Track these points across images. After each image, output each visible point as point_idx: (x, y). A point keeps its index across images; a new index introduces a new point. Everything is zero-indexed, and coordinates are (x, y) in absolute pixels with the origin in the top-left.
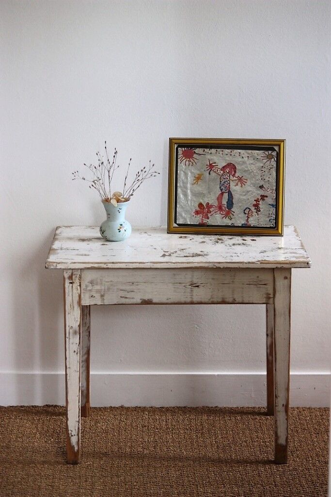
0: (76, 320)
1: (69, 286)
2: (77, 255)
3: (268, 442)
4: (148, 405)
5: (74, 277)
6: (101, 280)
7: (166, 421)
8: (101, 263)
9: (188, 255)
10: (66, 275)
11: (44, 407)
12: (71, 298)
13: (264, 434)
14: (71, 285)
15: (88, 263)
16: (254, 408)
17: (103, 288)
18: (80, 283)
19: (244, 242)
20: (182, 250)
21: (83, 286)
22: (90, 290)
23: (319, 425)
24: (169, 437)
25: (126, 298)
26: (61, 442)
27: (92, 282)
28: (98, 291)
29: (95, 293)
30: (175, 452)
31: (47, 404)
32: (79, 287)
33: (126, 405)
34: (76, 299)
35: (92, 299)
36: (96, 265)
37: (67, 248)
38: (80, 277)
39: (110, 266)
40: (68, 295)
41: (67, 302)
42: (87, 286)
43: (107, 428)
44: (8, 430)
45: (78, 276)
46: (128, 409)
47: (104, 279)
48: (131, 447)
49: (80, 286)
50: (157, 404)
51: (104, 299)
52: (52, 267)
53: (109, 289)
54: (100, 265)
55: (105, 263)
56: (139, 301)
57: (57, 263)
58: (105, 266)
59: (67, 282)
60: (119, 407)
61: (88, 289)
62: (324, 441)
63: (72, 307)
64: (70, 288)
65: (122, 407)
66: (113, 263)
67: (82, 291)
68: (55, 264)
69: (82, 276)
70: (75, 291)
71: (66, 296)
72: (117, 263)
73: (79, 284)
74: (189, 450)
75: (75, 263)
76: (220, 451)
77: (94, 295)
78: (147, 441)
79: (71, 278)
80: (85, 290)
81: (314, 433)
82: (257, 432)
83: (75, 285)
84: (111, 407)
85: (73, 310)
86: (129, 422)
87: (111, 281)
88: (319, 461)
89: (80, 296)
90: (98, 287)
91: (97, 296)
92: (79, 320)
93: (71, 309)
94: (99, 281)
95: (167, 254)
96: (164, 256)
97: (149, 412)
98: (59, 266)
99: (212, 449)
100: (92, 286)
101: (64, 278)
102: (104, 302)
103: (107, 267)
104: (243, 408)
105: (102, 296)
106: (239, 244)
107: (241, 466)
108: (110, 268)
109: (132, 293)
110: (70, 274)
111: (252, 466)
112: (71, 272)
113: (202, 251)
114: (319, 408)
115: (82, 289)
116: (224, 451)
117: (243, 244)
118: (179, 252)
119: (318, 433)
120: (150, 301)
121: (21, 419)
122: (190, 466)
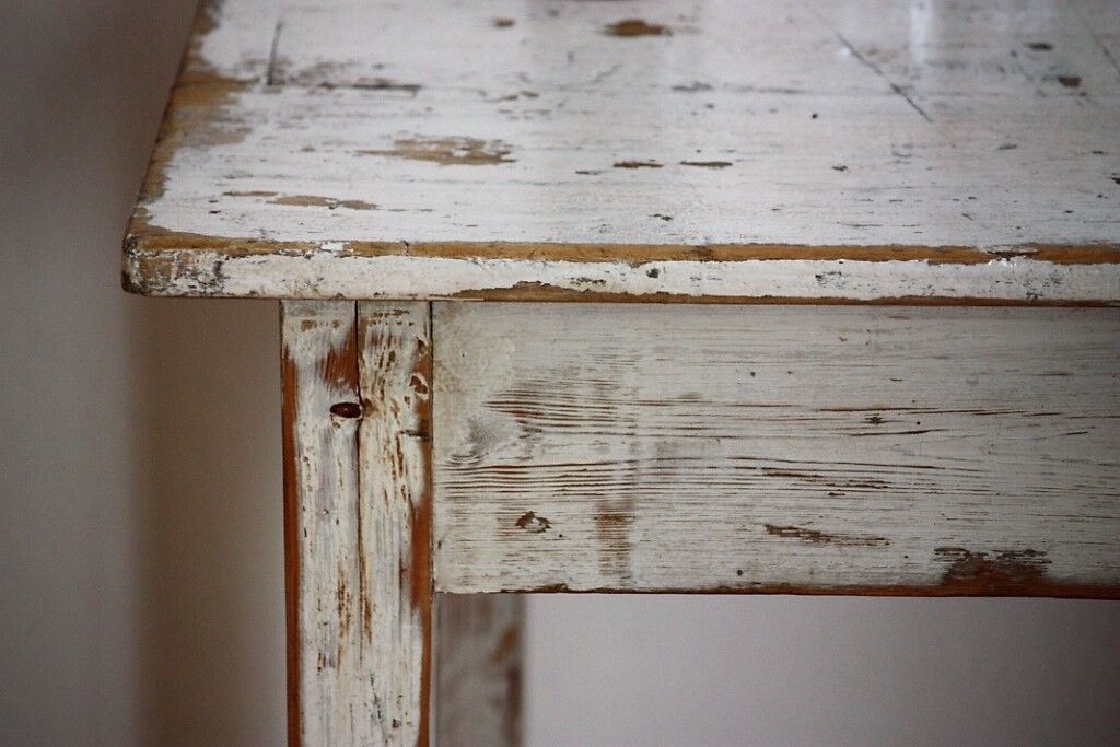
0: (390, 713)
1: (327, 439)
2: (407, 149)
5: (369, 361)
6: (600, 385)
8: (604, 253)
10: (306, 348)
12: (342, 533)
14: (348, 426)
15: (494, 250)
17: (618, 450)
18: (424, 411)
21: (451, 438)
22: (509, 473)
25: (816, 536)
27: (523, 405)
28: (572, 479)
29: (548, 491)
32: (411, 447)
34: (389, 541)
35: (524, 541)
36: (561, 274)
37: (323, 67)
38: (425, 364)
39: (679, 277)
40: (325, 512)
41: (310, 564)
42: (479, 436)
45: (406, 353)
47: (629, 379)
49: (424, 433)
51: (623, 548)
52: (183, 285)
53: (666, 463)
54: (593, 270)
55: (638, 255)
56: (929, 567)
57: (219, 245)
58: (635, 280)
59: (314, 399)
61: (492, 459)
63: (354, 609)
64: (341, 447)
66: (705, 253)
67: (441, 478)
68: (205, 261)
69: (443, 351)
70: (378, 476)
71: (307, 519)
72: (738, 253)
73: (412, 422)
75: (377, 249)
77: (540, 512)
79: (343, 365)
80: (470, 466)
83: (377, 431)
85: (366, 629)
87: (690, 399)
89: (421, 521)
90: (577, 448)
91: (573, 518)
92: (415, 716)
93: (344, 627)
94: (584, 393)
98: (243, 278)
100: (529, 432)
101: (289, 373)
102: (624, 574)
103: (654, 286)
105: (611, 519)
108: (683, 299)
109: (872, 501)
110: (339, 335)
112: (347, 321)
115: (440, 460)
120: (1020, 568)
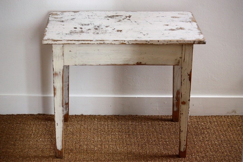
2: (178, 17)
3: (168, 141)
4: (97, 114)
7: (108, 126)
9: (116, 17)
11: (37, 115)
13: (165, 135)
16: (158, 116)
19: (81, 27)
20: (119, 21)
23: (197, 129)
24: (110, 137)
26: (46, 141)
30: (113, 149)
31: (39, 113)
33: (84, 114)
43: (73, 131)
44: (16, 132)
46: (85, 116)
48: (87, 145)
50: (102, 113)
60: (80, 115)
62: (201, 141)
65: (82, 115)
74: (121, 147)
76: (140, 148)
78: (96, 140)
81: (194, 135)
82: (161, 134)
84: (76, 115)
86: (86, 126)
88: (199, 156)
95: (128, 18)
96: (130, 17)
97: (98, 119)
99: (135, 147)
104: (152, 116)
106: (85, 25)
107: (153, 160)
111: (159, 160)
113: (108, 20)
114: (196, 116)
116: (142, 147)
117: (83, 25)
118: (122, 19)
119: (196, 135)
121: (24, 124)
122: (122, 160)
